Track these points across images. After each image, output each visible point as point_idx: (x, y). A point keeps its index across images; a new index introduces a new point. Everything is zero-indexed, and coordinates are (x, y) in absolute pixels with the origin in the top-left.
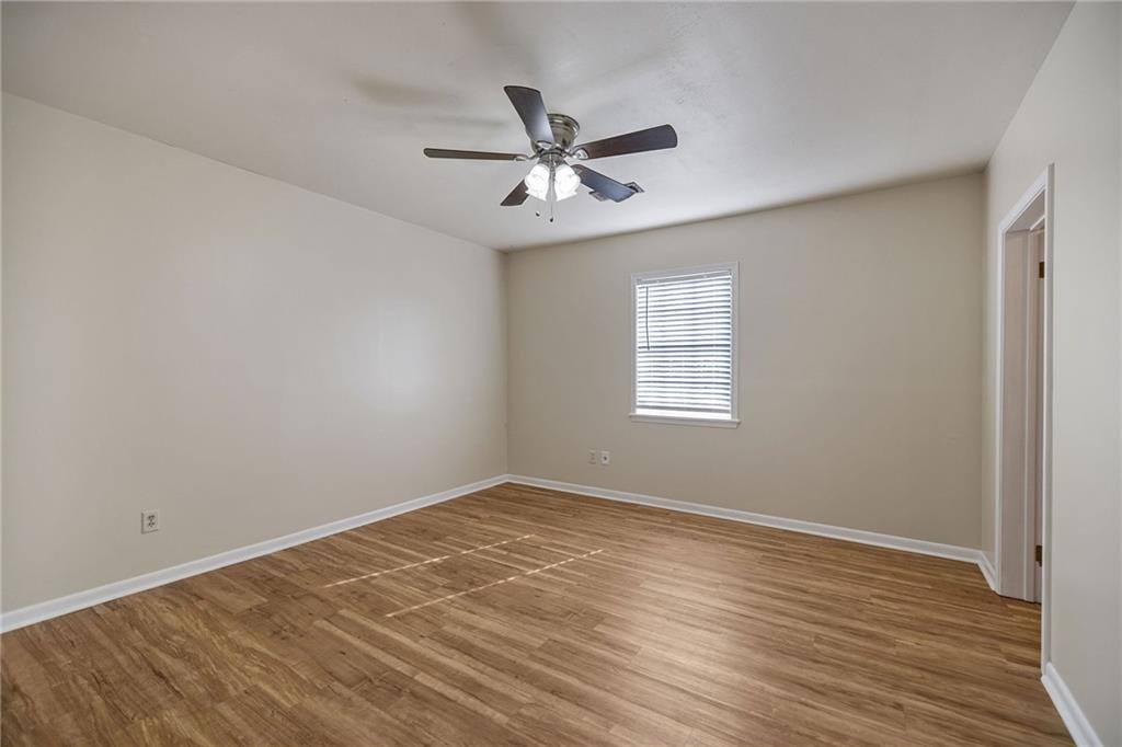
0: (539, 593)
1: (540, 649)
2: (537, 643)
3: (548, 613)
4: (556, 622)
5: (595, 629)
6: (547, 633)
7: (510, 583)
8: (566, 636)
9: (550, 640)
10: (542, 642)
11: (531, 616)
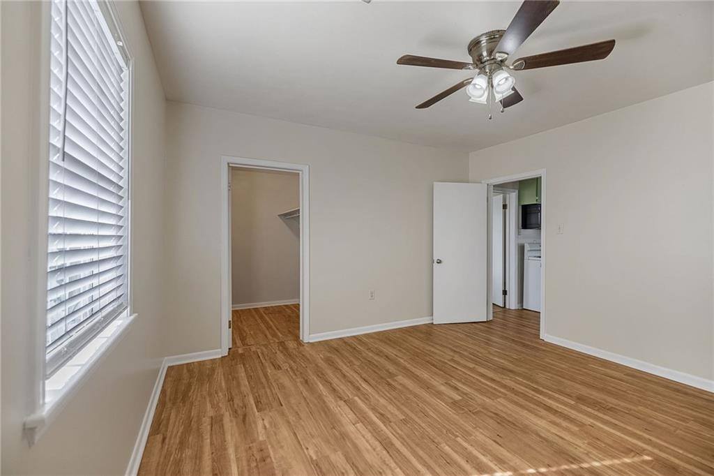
0: (498, 439)
1: (500, 397)
2: (501, 400)
3: (492, 418)
4: (486, 409)
5: (460, 398)
6: (494, 404)
7: (536, 467)
8: (481, 399)
9: (493, 400)
10: (499, 400)
11: (505, 419)
